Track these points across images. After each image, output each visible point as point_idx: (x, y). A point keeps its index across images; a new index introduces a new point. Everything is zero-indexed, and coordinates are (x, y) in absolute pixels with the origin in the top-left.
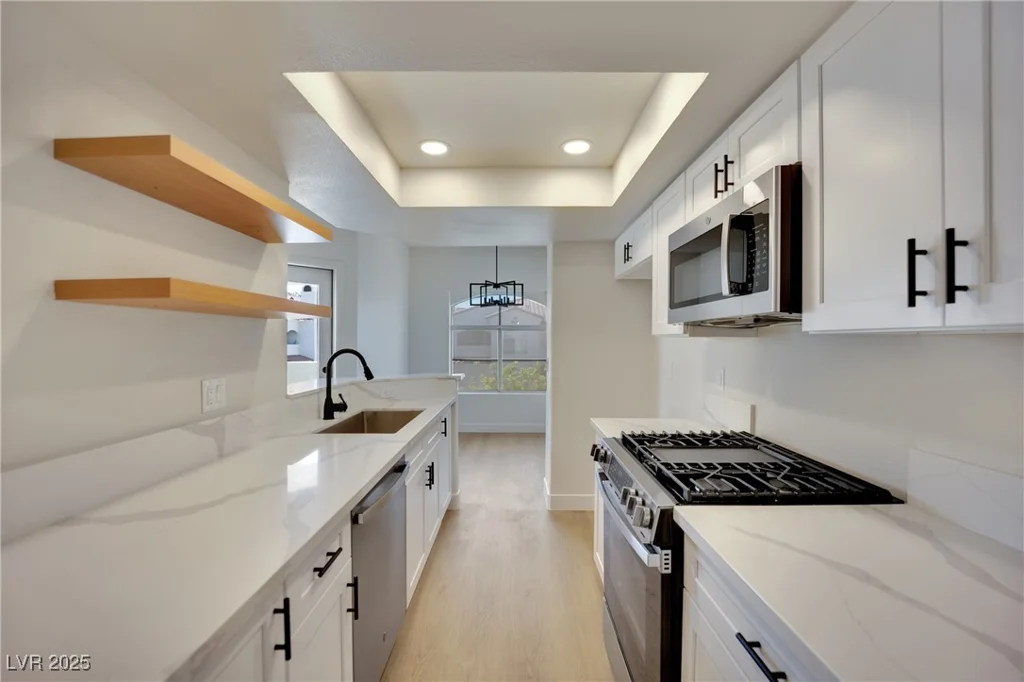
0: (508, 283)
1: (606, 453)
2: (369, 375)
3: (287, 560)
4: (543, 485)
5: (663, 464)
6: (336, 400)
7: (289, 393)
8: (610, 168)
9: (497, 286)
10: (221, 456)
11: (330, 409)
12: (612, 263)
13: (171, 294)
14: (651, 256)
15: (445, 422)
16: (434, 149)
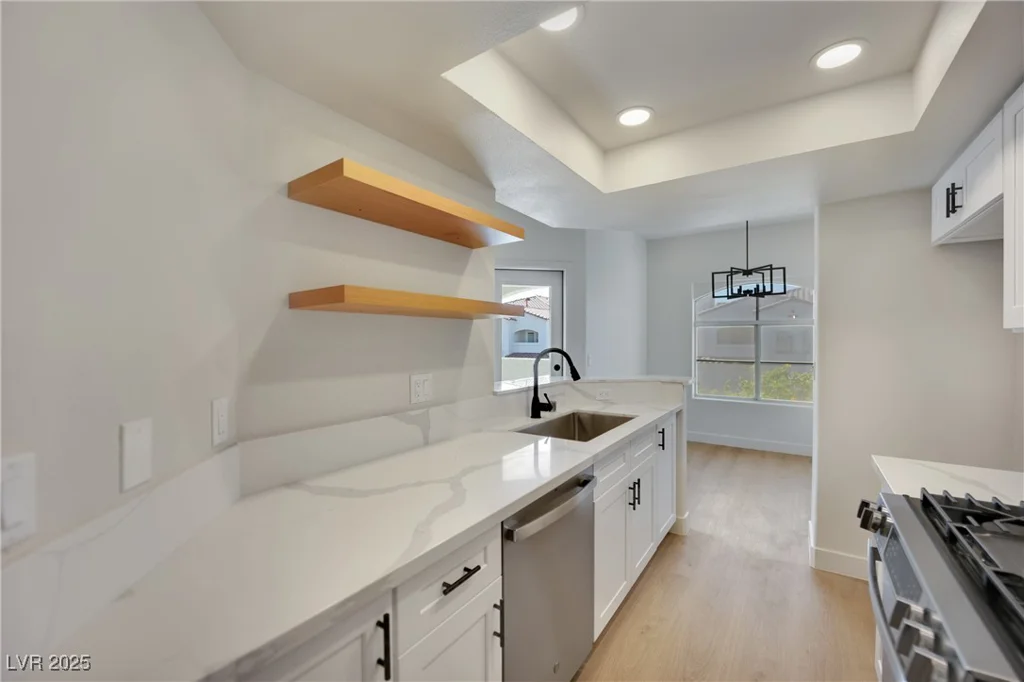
0: (761, 268)
1: (884, 518)
2: (575, 376)
3: (388, 573)
4: (807, 530)
5: (998, 573)
6: (542, 400)
7: (496, 390)
8: (908, 71)
9: (747, 272)
10: (427, 443)
11: (537, 408)
12: (927, 220)
13: (346, 300)
14: (1001, 197)
15: (663, 432)
16: (635, 118)
